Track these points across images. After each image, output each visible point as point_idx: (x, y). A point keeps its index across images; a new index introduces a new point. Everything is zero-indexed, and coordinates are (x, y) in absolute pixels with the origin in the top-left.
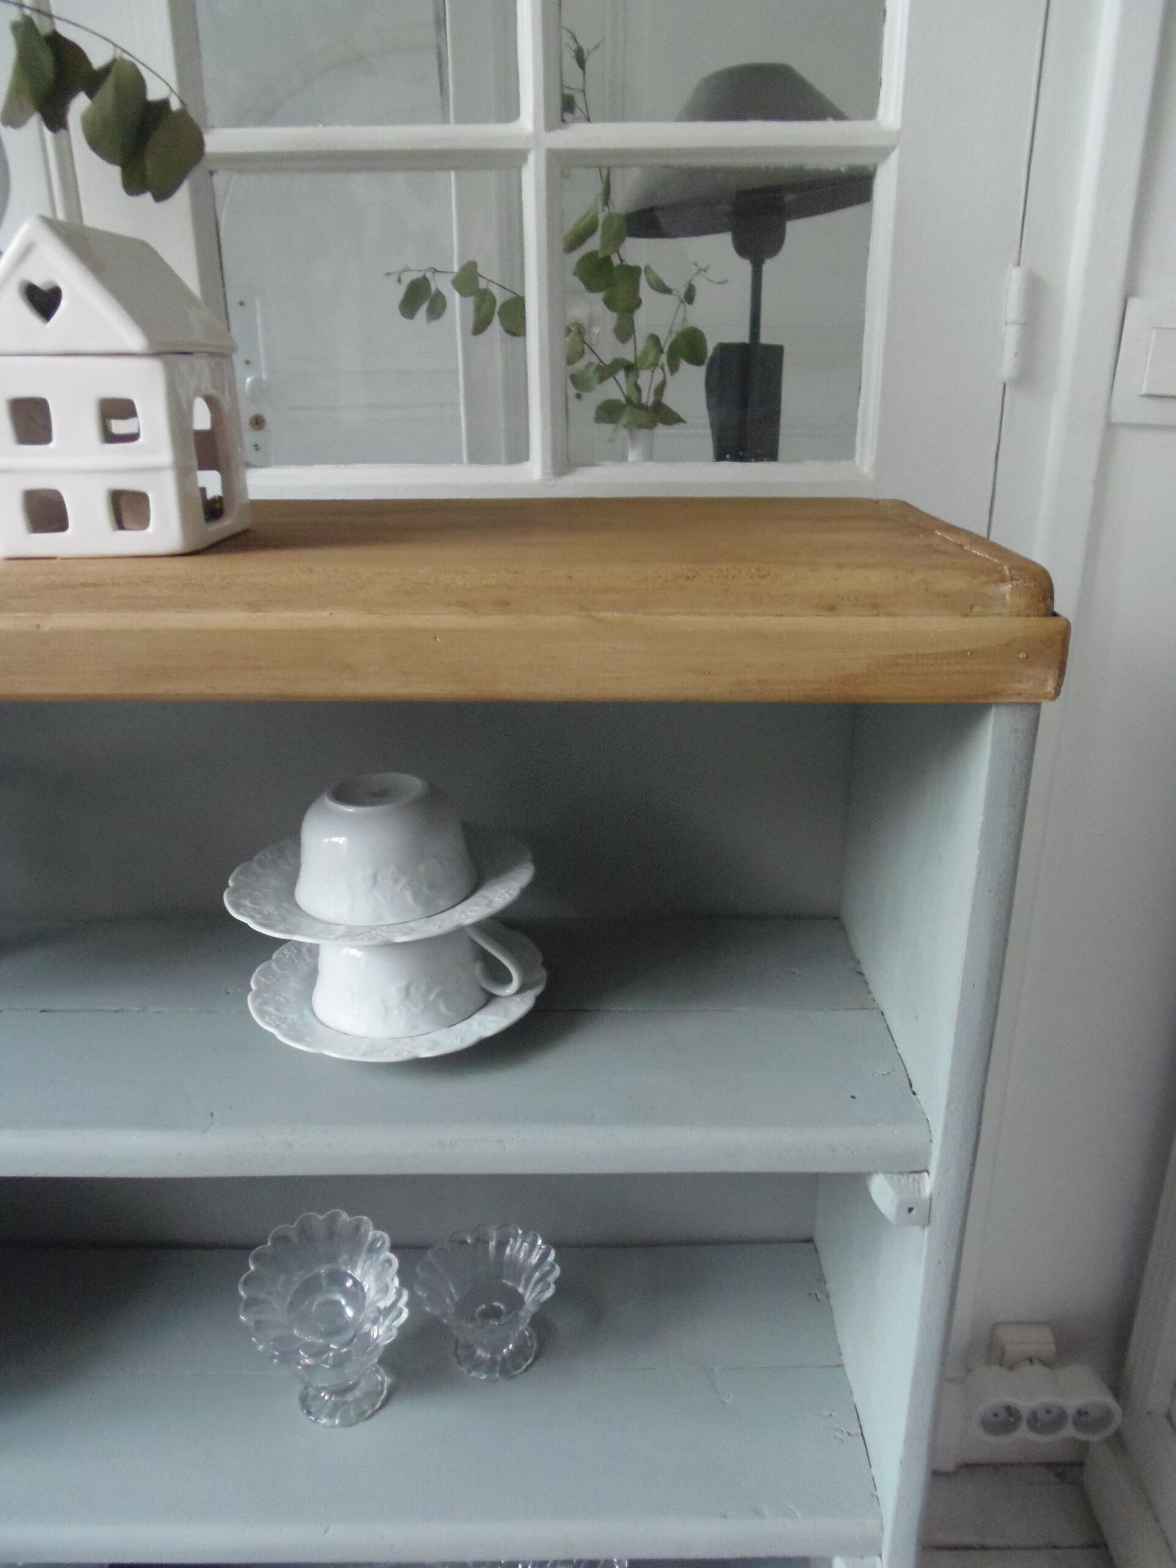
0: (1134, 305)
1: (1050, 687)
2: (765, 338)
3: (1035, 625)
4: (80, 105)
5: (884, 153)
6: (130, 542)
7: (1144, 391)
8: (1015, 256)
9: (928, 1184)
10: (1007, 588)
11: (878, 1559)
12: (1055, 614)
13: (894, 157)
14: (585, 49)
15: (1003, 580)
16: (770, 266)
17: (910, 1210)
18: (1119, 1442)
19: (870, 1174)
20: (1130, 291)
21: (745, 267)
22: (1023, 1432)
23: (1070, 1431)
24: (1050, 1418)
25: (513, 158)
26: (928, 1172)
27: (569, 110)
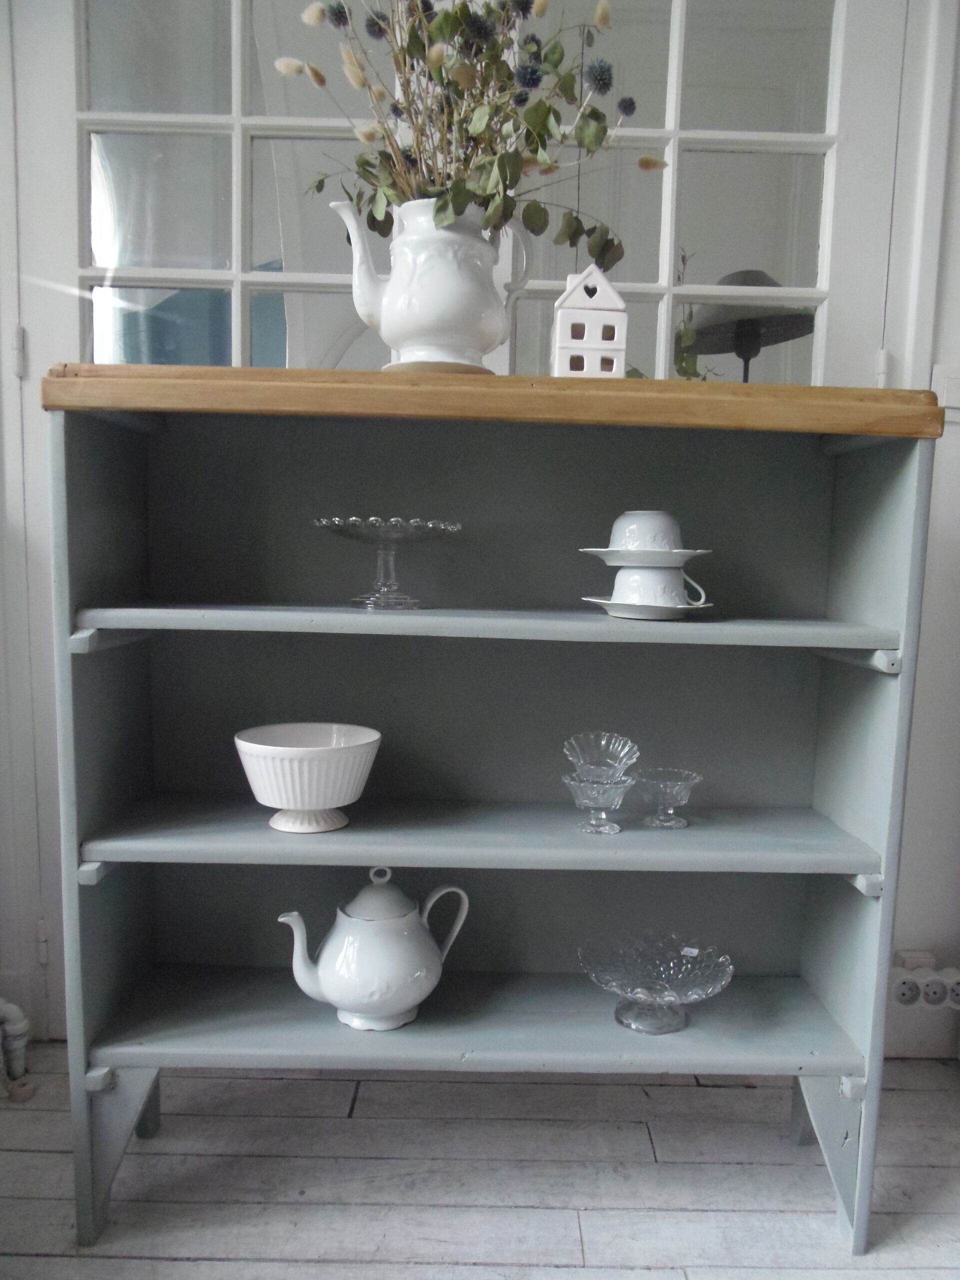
0: (936, 368)
1: (939, 431)
4: (584, 240)
5: (821, 301)
6: (606, 375)
8: (881, 346)
9: (900, 654)
10: (922, 395)
11: (879, 875)
12: (938, 405)
13: (826, 303)
14: (687, 256)
17: (893, 665)
19: (873, 651)
20: (934, 362)
21: (741, 363)
22: (921, 1003)
23: (948, 1003)
24: (937, 995)
25: (659, 297)
26: (899, 649)
27: (680, 281)
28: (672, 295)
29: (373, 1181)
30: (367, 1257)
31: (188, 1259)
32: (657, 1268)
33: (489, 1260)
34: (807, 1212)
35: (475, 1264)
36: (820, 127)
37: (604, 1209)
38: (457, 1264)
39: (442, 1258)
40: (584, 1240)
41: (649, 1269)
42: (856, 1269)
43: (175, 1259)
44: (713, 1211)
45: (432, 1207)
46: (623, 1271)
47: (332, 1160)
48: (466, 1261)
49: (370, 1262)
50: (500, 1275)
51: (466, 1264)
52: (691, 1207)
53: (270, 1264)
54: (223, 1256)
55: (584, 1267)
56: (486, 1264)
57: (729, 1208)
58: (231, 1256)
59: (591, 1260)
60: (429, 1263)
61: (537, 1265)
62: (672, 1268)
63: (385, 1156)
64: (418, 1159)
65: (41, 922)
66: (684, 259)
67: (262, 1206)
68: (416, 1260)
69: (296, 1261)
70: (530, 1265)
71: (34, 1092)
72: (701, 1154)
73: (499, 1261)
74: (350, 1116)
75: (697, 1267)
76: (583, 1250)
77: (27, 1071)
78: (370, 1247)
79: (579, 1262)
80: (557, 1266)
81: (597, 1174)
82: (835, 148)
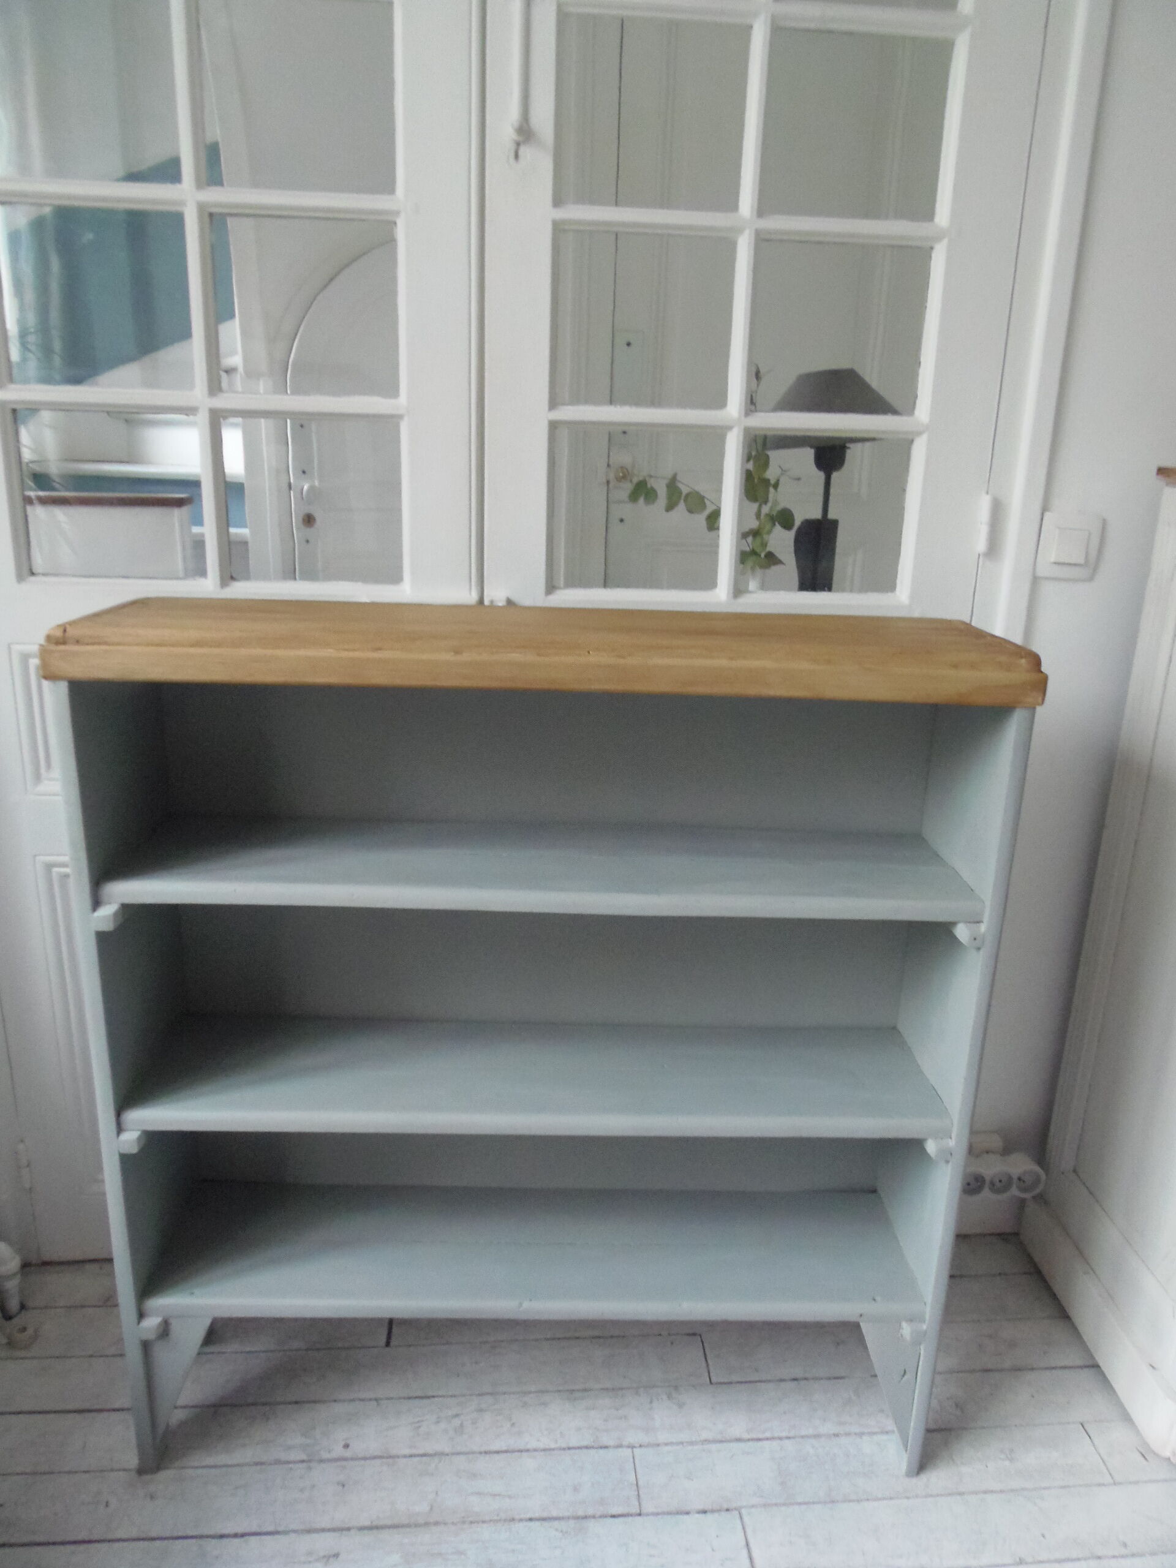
0: (1047, 515)
1: (1039, 700)
2: (831, 515)
5: (919, 433)
7: (1053, 560)
8: (986, 488)
9: (983, 928)
10: (1023, 661)
11: (950, 1140)
12: (1042, 672)
13: (925, 436)
15: (1022, 657)
16: (835, 476)
17: (975, 939)
18: (1041, 1199)
19: (954, 924)
20: (1045, 509)
21: (821, 475)
22: (986, 1193)
23: (1014, 1191)
24: (1001, 1185)
25: (726, 429)
26: (982, 922)
27: (752, 404)
28: (742, 429)
29: (420, 1427)
30: (421, 1521)
31: (236, 1536)
32: (713, 1511)
33: (545, 1515)
34: (861, 1435)
35: (531, 1520)
36: (929, 215)
37: (658, 1445)
38: (513, 1520)
39: (498, 1515)
40: (639, 1483)
41: (705, 1512)
42: (908, 1498)
43: (222, 1536)
44: (767, 1439)
45: (483, 1454)
46: (681, 1517)
47: (375, 1403)
48: (522, 1516)
49: (427, 1524)
50: (557, 1530)
51: (521, 1520)
52: (746, 1436)
53: (323, 1535)
54: (271, 1528)
55: (640, 1515)
56: (544, 1519)
57: (784, 1434)
58: (280, 1529)
59: (648, 1507)
60: (484, 1522)
61: (594, 1517)
62: (727, 1510)
63: (430, 1394)
64: (464, 1396)
65: (21, 1146)
66: (758, 375)
67: (305, 1465)
68: (471, 1519)
69: (349, 1529)
70: (586, 1517)
71: (36, 1336)
72: (757, 1370)
73: (554, 1514)
74: (388, 1344)
75: (753, 1506)
76: (639, 1495)
77: (23, 1307)
78: (424, 1507)
79: (636, 1510)
80: (613, 1516)
81: (651, 1402)
82: (945, 242)
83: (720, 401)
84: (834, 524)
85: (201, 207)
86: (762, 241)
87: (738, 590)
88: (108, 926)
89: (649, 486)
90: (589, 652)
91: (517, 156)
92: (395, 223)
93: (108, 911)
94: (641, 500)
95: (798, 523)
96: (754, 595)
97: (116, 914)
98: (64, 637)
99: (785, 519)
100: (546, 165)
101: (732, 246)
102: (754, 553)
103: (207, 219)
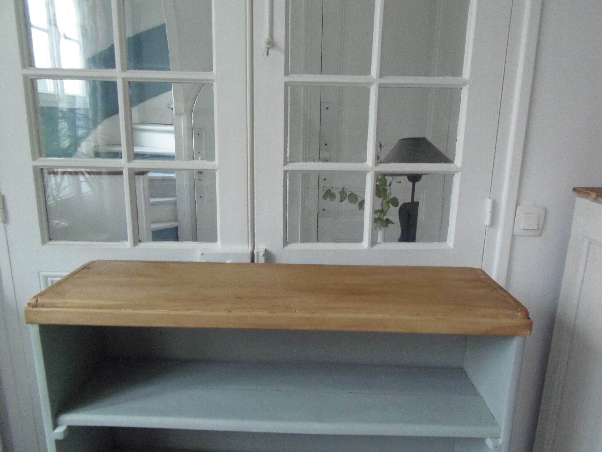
0: (519, 208)
1: (529, 333)
2: (415, 200)
3: (526, 321)
5: (457, 172)
7: (522, 228)
8: (489, 196)
9: (500, 441)
10: (519, 314)
12: (529, 318)
13: (459, 173)
16: (417, 184)
17: (496, 447)
19: (485, 438)
21: (411, 184)
25: (366, 172)
26: (500, 438)
27: (378, 160)
28: (374, 172)
36: (459, 73)
66: (381, 146)
82: (468, 86)
83: (363, 160)
84: (417, 203)
85: (124, 79)
86: (381, 88)
87: (373, 242)
88: (61, 437)
89: (332, 192)
90: (296, 311)
91: (268, 54)
92: (213, 84)
93: (61, 430)
94: (328, 199)
95: (400, 205)
96: (380, 245)
97: (65, 432)
98: (36, 304)
99: (395, 202)
100: (281, 57)
101: (369, 90)
102: (380, 219)
103: (127, 84)
